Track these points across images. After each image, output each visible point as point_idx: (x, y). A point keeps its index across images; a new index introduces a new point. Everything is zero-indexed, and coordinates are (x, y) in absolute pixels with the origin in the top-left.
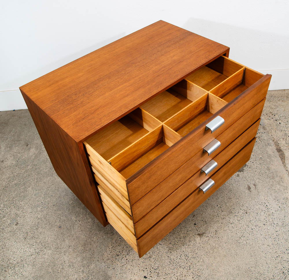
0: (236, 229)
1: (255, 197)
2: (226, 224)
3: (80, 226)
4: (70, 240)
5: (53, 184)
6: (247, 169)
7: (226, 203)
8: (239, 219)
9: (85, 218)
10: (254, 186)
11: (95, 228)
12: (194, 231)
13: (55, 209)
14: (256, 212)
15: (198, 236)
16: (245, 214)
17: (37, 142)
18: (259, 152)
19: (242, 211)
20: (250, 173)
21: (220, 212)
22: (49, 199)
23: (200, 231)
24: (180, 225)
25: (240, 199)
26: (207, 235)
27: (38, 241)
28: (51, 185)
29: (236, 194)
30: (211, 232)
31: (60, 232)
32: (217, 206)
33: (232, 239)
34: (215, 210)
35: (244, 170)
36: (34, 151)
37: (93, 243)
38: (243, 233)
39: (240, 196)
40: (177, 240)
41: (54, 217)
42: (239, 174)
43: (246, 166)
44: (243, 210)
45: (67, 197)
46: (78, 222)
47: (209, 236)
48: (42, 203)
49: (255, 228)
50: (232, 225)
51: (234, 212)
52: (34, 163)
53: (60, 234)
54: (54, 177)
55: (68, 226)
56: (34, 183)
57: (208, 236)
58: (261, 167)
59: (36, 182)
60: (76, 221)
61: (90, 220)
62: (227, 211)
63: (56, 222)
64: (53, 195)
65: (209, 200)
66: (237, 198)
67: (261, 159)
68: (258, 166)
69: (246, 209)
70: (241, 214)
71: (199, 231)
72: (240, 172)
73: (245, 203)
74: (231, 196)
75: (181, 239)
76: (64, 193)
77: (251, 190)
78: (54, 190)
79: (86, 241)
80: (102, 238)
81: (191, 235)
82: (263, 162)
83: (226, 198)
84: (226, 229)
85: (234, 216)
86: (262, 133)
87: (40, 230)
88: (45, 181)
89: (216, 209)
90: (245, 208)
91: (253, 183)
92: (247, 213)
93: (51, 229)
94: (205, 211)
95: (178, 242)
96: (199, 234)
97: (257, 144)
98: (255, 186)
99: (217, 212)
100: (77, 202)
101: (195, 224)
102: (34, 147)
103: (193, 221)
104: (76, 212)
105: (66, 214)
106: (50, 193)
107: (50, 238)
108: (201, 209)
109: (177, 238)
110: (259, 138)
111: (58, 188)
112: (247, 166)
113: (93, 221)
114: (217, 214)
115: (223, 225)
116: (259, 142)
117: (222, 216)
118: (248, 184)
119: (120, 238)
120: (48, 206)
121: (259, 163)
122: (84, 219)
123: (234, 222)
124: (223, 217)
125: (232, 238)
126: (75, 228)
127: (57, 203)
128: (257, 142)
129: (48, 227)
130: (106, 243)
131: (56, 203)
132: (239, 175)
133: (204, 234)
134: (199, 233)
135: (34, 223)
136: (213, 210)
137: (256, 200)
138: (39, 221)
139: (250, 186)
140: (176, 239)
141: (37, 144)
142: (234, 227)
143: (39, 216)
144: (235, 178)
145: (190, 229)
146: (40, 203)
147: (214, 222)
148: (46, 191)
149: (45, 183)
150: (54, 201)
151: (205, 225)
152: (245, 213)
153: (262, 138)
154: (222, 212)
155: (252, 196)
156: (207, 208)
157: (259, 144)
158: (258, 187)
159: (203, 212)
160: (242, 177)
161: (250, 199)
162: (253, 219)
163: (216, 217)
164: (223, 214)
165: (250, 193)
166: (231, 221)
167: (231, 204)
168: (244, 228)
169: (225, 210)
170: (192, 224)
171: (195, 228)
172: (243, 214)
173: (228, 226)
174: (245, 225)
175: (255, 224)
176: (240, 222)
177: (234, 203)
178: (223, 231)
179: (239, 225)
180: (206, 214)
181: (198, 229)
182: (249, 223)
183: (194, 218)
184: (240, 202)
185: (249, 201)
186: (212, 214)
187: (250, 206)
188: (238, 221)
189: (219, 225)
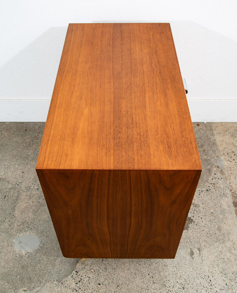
1: (198, 266)
6: (193, 227)
7: (160, 272)
10: (198, 252)
14: (196, 288)
18: (211, 204)
19: (178, 285)
20: (196, 233)
21: (151, 284)
25: (178, 268)
32: (149, 275)
34: (145, 280)
35: (189, 227)
39: (179, 263)
43: (193, 223)
44: (180, 284)
51: (168, 286)
58: (210, 226)
62: (160, 283)
65: (140, 266)
66: (175, 266)
67: (212, 214)
68: (207, 223)
69: (183, 283)
70: (176, 289)
73: (184, 273)
74: (168, 262)
77: (193, 256)
82: (214, 218)
83: (161, 264)
85: (167, 291)
86: (218, 179)
89: (147, 279)
90: (182, 281)
91: (198, 247)
92: (184, 289)
94: (133, 280)
97: (210, 193)
98: (200, 250)
99: (147, 283)
108: (128, 278)
110: (213, 185)
112: (194, 222)
114: (146, 286)
116: (214, 190)
118: (191, 247)
121: (208, 220)
124: (153, 291)
128: (211, 191)
136: (143, 280)
137: (198, 272)
139: (193, 251)
152: (182, 288)
153: (217, 185)
154: (154, 284)
155: (193, 265)
156: (136, 276)
157: (212, 194)
158: (203, 253)
159: (129, 281)
160: (185, 237)
161: (191, 269)
163: (145, 290)
164: (154, 287)
165: (192, 260)
167: (167, 273)
169: (157, 282)
172: (179, 290)
177: (170, 272)
180: (134, 285)
183: (117, 290)
184: (178, 272)
185: (189, 272)
186: (141, 285)
187: (189, 279)
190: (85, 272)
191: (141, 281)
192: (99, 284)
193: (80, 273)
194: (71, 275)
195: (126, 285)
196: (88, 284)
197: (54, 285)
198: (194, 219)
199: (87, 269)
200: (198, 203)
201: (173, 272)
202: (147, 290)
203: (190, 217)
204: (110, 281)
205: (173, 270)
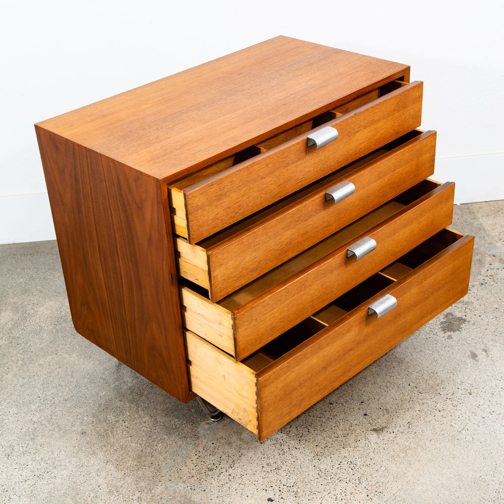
0: (449, 418)
1: (487, 369)
2: (430, 412)
3: (126, 429)
4: (108, 453)
5: (60, 367)
6: (467, 327)
7: (427, 380)
8: (455, 403)
9: (136, 416)
10: (484, 353)
11: (159, 430)
12: (364, 425)
13: (69, 405)
14: (490, 391)
15: (372, 432)
16: (468, 395)
17: (14, 300)
18: (493, 299)
19: (461, 391)
20: (476, 333)
21: (416, 395)
22: (54, 391)
23: (377, 424)
24: (336, 417)
25: (455, 373)
26: (391, 430)
27: (36, 458)
28: (56, 369)
29: (448, 365)
30: (399, 426)
31: (85, 442)
32: (409, 385)
33: (443, 434)
34: (404, 392)
35: (461, 328)
36: (11, 315)
37: (156, 454)
38: (465, 425)
39: (456, 368)
40: (331, 440)
41: (69, 418)
42: (451, 335)
43: (466, 322)
44: (464, 390)
45: (92, 385)
46: (122, 422)
47: (396, 431)
48: (40, 397)
49: (490, 416)
50: (442, 413)
51: (445, 394)
52: (12, 336)
53: (85, 444)
54: (61, 355)
55: (100, 430)
56: (17, 367)
57: (393, 432)
58: (497, 323)
59: (22, 365)
60: (117, 421)
61: (148, 419)
62: (430, 392)
63: (73, 425)
64: (63, 384)
65: (392, 378)
66: (449, 372)
67: (497, 310)
68: (491, 320)
69: (468, 388)
70: (459, 395)
71: (374, 424)
72: (454, 331)
73: (466, 378)
74: (438, 369)
75: (339, 439)
76: (86, 380)
77: (477, 359)
78: (63, 376)
79: (142, 451)
80: (174, 444)
81: (358, 431)
82: (501, 314)
83: (426, 372)
84: (429, 420)
85: (445, 399)
86: (498, 269)
87: (40, 440)
88: (41, 362)
89: (408, 390)
90: (467, 387)
91: (482, 348)
92: (471, 394)
93: (65, 438)
94: (385, 393)
95: (333, 443)
96: (374, 430)
97: (488, 287)
98: (486, 351)
99: (409, 395)
100: (115, 392)
101: (365, 415)
102: (8, 308)
103: (361, 409)
104: (116, 408)
105: (94, 411)
106: (55, 381)
107: (63, 453)
108: (375, 392)
109: (330, 437)
110: (491, 277)
111: (72, 372)
112: (468, 322)
113: (153, 420)
114: (409, 397)
115: (423, 413)
116: (492, 283)
117: (419, 400)
118: (471, 349)
119: (213, 444)
120: (53, 402)
121: (492, 317)
122: (133, 418)
123: (445, 408)
124: (421, 402)
125: (442, 432)
126: (115, 432)
127: (72, 397)
128: (488, 284)
129: (57, 435)
130: (185, 452)
131: (69, 396)
132: (452, 337)
133: (386, 429)
134: (375, 427)
135: (24, 430)
136: (401, 392)
137: (489, 374)
138: (36, 426)
139: (476, 353)
140: (328, 439)
141: (15, 303)
142: (445, 416)
143: (35, 419)
144: (444, 342)
145: (356, 422)
146: (35, 397)
147: (404, 410)
148: (45, 378)
149: (41, 365)
150: (65, 393)
151: (387, 416)
152: (467, 393)
153: (498, 277)
154: (420, 395)
155: (480, 367)
156: (388, 389)
157: (491, 287)
158: (493, 353)
159: (380, 396)
160: (458, 339)
161: (477, 373)
162: (484, 402)
163: (408, 402)
164: (422, 397)
165: (476, 363)
166: (440, 406)
167: (438, 381)
168: (467, 417)
169: (425, 391)
170: (359, 414)
171: (365, 420)
172: (463, 396)
173: (433, 415)
174: (467, 413)
175: (488, 410)
176: (458, 408)
177: (443, 379)
178: (425, 423)
179: (456, 412)
180: (388, 398)
181: (371, 422)
182: (477, 409)
183: (362, 406)
184: (457, 378)
185: (474, 376)
186: (400, 398)
187: (477, 383)
188: (453, 407)
189: (415, 414)
191: (398, 393)
192: (331, 404)
195: (376, 400)
198: (468, 318)
200: (470, 300)
201: (449, 378)
202: (411, 402)
203: (460, 316)
204: (347, 398)
205: (448, 376)
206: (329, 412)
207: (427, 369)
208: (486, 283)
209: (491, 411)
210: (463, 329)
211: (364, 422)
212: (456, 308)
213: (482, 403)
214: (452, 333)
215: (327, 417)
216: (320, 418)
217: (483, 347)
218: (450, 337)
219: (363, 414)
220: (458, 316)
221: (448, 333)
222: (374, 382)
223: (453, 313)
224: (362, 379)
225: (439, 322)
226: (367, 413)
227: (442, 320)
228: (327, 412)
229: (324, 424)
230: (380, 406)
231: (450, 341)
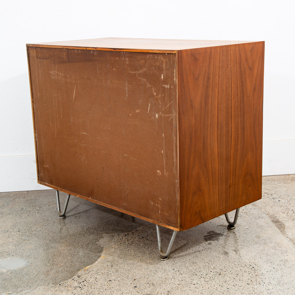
0: (201, 289)
1: (235, 260)
2: (186, 285)
6: (224, 238)
7: (188, 267)
8: (207, 280)
10: (234, 252)
14: (235, 273)
16: (218, 275)
18: (245, 224)
19: (213, 273)
20: (229, 242)
21: (178, 275)
23: (143, 293)
25: (210, 263)
29: (205, 259)
30: (160, 293)
32: (174, 270)
34: (169, 273)
38: (212, 293)
39: (211, 260)
42: (211, 243)
43: (223, 236)
44: (215, 273)
49: (233, 287)
50: (196, 286)
58: (246, 236)
62: (189, 274)
65: (161, 266)
66: (206, 262)
67: (247, 229)
68: (242, 235)
69: (219, 271)
70: (211, 275)
72: (213, 241)
73: (218, 266)
74: (197, 261)
77: (228, 255)
82: (250, 231)
84: (185, 289)
85: (200, 278)
86: (251, 209)
89: (172, 273)
90: (217, 270)
94: (153, 274)
98: (236, 251)
101: (135, 287)
103: (133, 284)
108: (146, 274)
110: (245, 213)
112: (225, 235)
114: (172, 276)
115: (180, 286)
116: (246, 216)
117: (179, 278)
118: (225, 250)
123: (199, 282)
124: (181, 279)
136: (166, 273)
137: (236, 263)
139: (228, 252)
142: (198, 287)
144: (205, 246)
145: (126, 292)
147: (166, 284)
153: (250, 213)
154: (181, 275)
155: (229, 260)
156: (157, 272)
157: (244, 218)
158: (241, 252)
159: (149, 276)
160: (216, 244)
161: (227, 263)
162: (230, 279)
163: (170, 279)
164: (182, 277)
165: (227, 257)
166: (195, 282)
167: (196, 267)
168: (215, 288)
169: (185, 273)
170: (130, 287)
171: (135, 290)
172: (214, 276)
173: (189, 287)
174: (216, 285)
175: (232, 284)
176: (209, 283)
177: (200, 266)
178: (181, 292)
179: (207, 285)
180: (155, 277)
181: (139, 291)
182: (224, 283)
183: (134, 282)
184: (211, 266)
185: (225, 265)
186: (165, 277)
187: (226, 268)
188: (205, 282)
189: (175, 286)
190: (89, 275)
191: (164, 274)
192: (110, 281)
193: (83, 277)
194: (72, 279)
195: (145, 278)
196: (96, 282)
197: (49, 287)
199: (92, 273)
201: (205, 266)
202: (173, 279)
203: (220, 233)
204: (124, 278)
205: (205, 265)
206: (108, 285)
207: (189, 261)
208: (242, 216)
209: (235, 285)
210: (220, 239)
211: (133, 292)
212: (217, 229)
213: (228, 279)
214: (212, 242)
215: (104, 289)
216: (99, 289)
217: (234, 248)
218: (210, 244)
219: (133, 287)
220: (218, 233)
221: (209, 242)
222: (147, 268)
223: (215, 231)
224: (138, 267)
225: (204, 236)
226: (137, 286)
227: (206, 235)
228: (106, 286)
229: (101, 293)
230: (148, 282)
231: (209, 246)
